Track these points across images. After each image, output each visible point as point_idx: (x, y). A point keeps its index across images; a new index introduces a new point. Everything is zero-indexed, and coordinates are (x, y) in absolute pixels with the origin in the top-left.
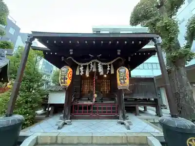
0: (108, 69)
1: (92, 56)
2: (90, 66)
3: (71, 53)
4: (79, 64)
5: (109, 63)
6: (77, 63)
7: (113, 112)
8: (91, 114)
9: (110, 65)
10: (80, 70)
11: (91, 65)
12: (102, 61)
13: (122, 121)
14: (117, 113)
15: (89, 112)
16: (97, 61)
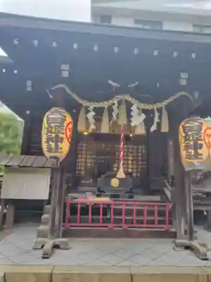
0: (156, 120)
1: (114, 84)
2: (110, 110)
3: (65, 74)
4: (85, 103)
5: (159, 105)
6: (80, 101)
7: (160, 222)
8: (110, 226)
9: (160, 110)
10: (87, 119)
11: (115, 107)
12: (142, 101)
13: (186, 242)
14: (170, 223)
15: (105, 221)
16: (130, 99)
